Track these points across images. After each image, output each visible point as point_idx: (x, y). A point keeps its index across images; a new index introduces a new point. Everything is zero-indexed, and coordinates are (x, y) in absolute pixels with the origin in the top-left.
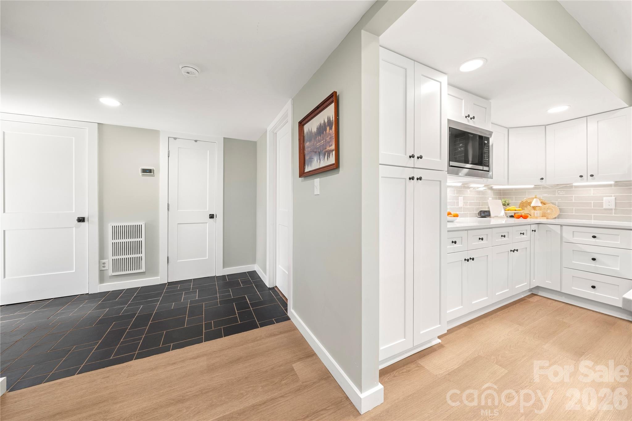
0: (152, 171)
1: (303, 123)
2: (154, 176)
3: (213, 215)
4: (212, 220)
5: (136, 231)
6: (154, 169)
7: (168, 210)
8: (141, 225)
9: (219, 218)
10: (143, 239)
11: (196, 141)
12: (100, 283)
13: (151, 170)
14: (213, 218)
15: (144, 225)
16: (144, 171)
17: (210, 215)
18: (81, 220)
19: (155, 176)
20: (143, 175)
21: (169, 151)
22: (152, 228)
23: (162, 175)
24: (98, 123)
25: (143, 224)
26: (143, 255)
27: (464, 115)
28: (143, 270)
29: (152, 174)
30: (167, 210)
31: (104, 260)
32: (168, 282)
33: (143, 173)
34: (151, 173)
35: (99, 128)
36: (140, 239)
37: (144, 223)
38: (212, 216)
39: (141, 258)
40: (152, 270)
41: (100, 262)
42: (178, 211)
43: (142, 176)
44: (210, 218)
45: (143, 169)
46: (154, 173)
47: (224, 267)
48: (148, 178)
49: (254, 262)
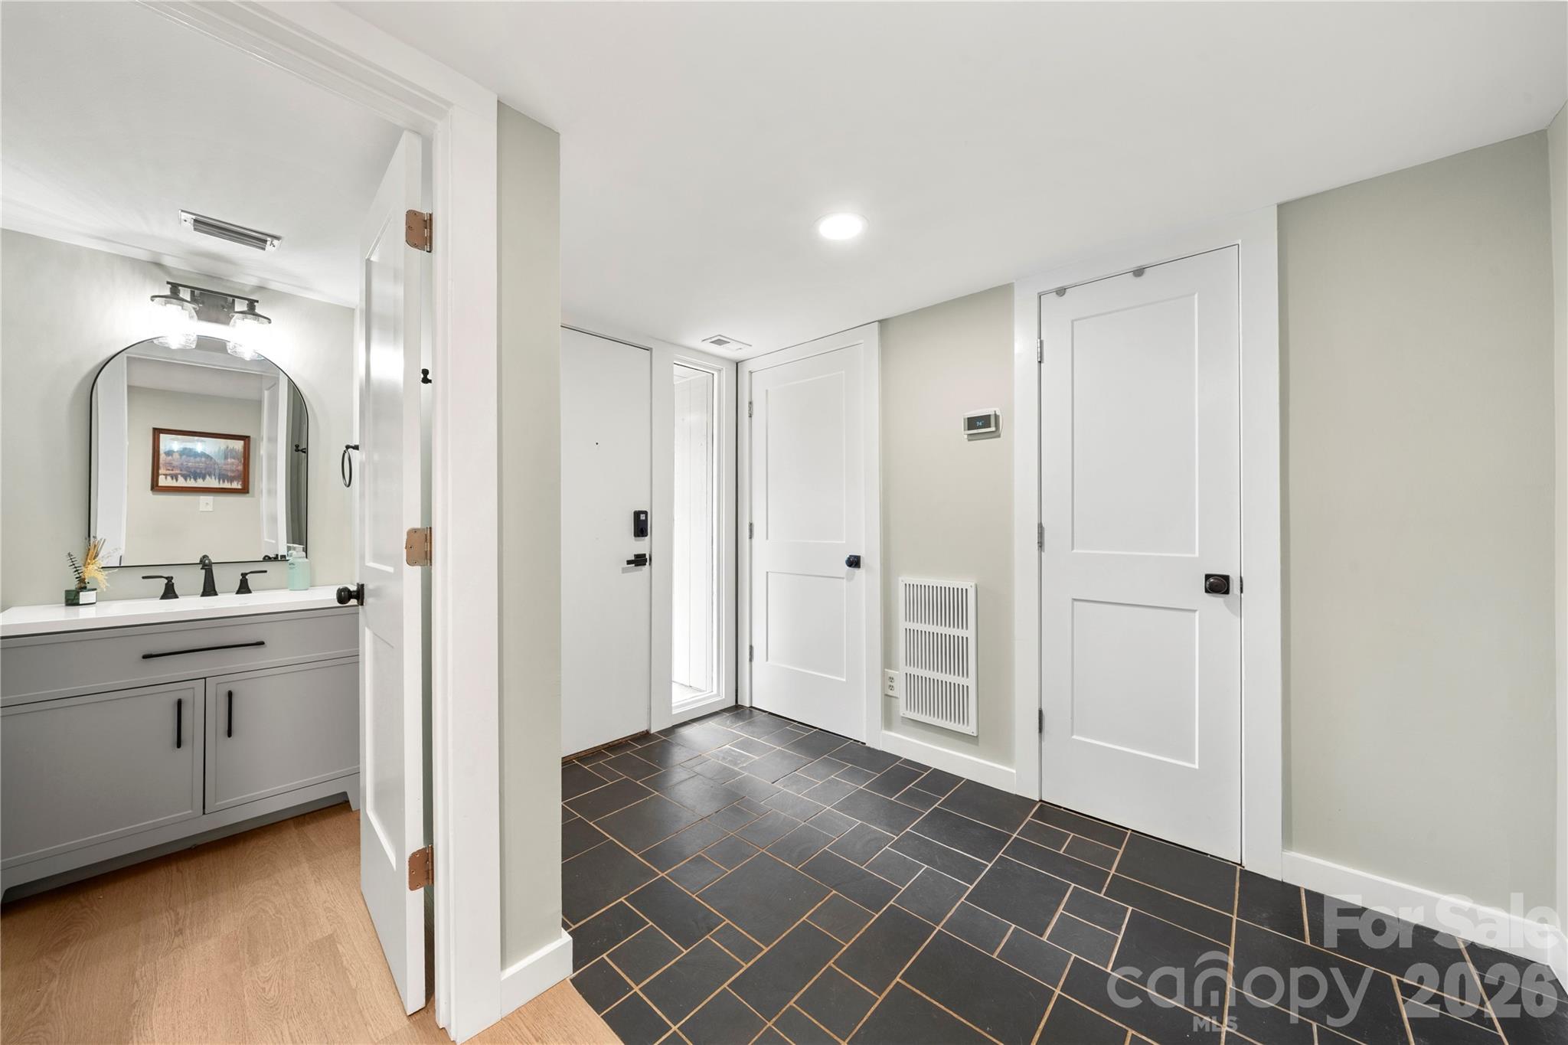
0: (993, 420)
2: (999, 436)
3: (1226, 578)
4: (1217, 600)
5: (954, 605)
6: (998, 413)
7: (1040, 546)
8: (966, 590)
10: (970, 634)
11: (1139, 272)
12: (885, 726)
13: (989, 416)
14: (1227, 592)
15: (973, 589)
16: (972, 423)
17: (1208, 577)
18: (854, 562)
19: (1002, 435)
20: (971, 437)
21: (1041, 344)
23: (1019, 429)
24: (879, 321)
25: (968, 584)
26: (972, 683)
28: (971, 728)
29: (993, 429)
30: (1036, 546)
31: (891, 669)
32: (1041, 801)
33: (969, 429)
34: (990, 426)
35: (881, 336)
36: (964, 633)
37: (973, 584)
38: (1218, 585)
39: (965, 691)
41: (884, 674)
42: (1075, 551)
43: (969, 440)
44: (1207, 591)
45: (968, 418)
46: (997, 426)
48: (984, 445)
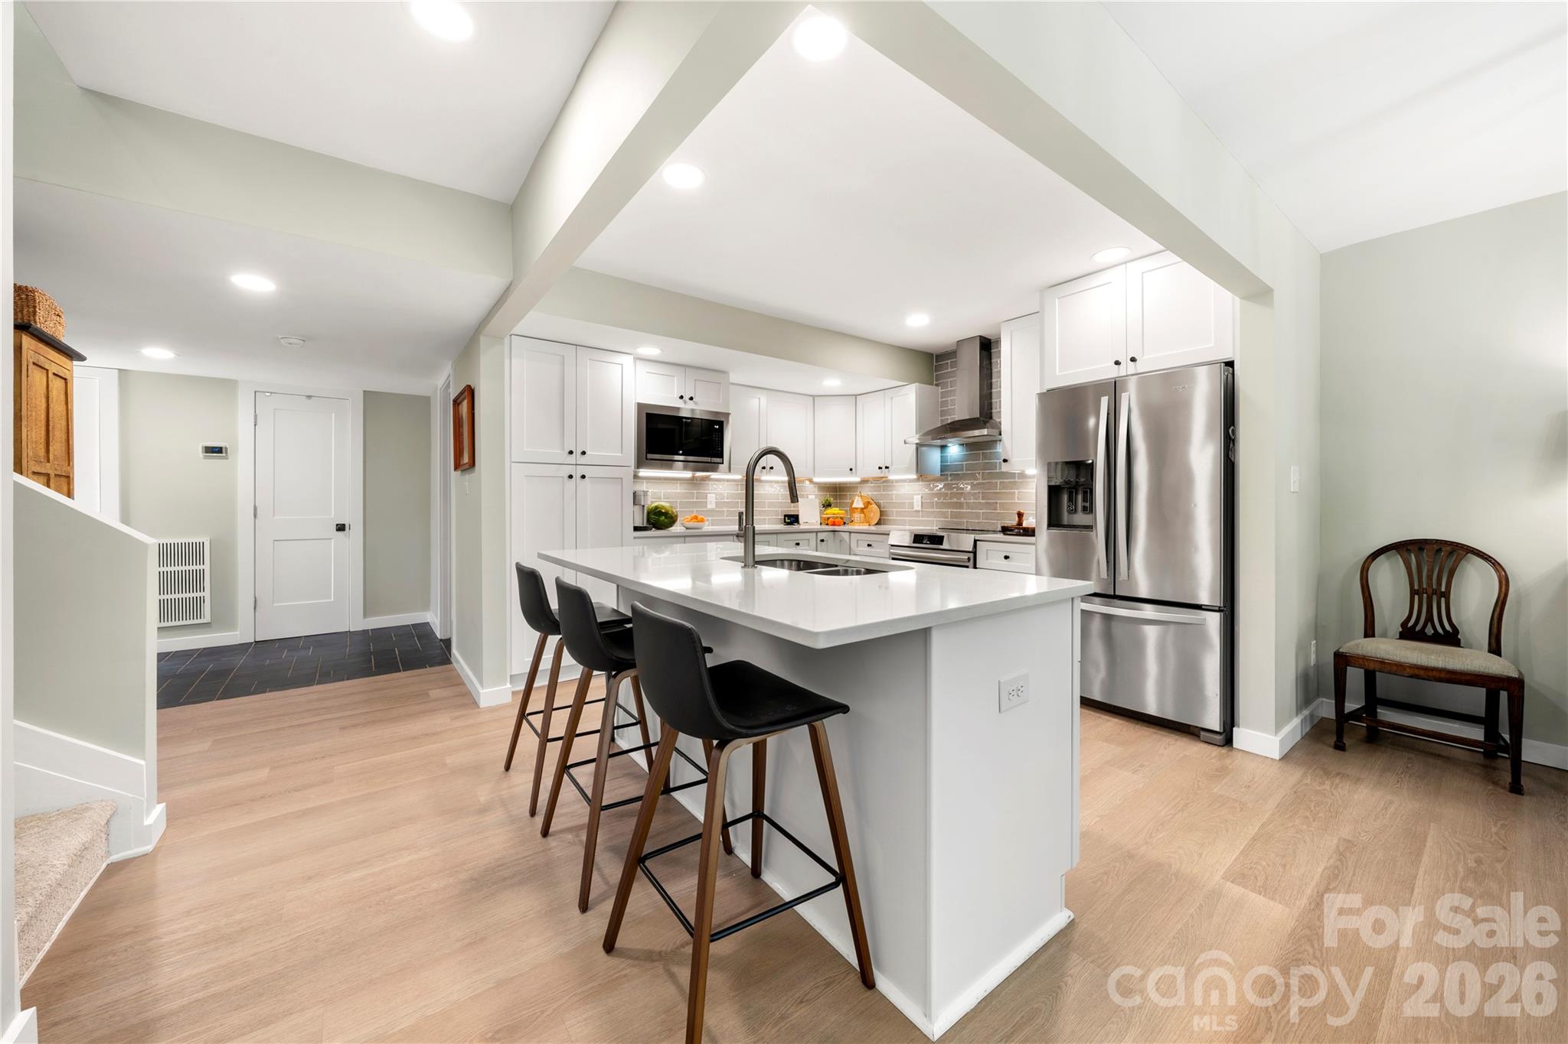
0: (224, 450)
1: (459, 401)
2: (227, 459)
3: (344, 525)
4: (341, 533)
5: (195, 552)
6: (227, 447)
7: (255, 517)
8: (203, 542)
9: (356, 532)
10: (207, 567)
11: (309, 397)
13: (222, 447)
14: (344, 530)
15: (208, 541)
16: (208, 450)
17: (337, 525)
19: (229, 458)
20: (205, 457)
21: (256, 416)
22: (224, 549)
23: (242, 456)
24: (119, 370)
25: (205, 540)
26: (207, 594)
27: (677, 395)
28: (207, 619)
29: (224, 455)
30: (252, 517)
32: (255, 641)
33: (206, 452)
34: (222, 453)
35: (120, 378)
36: (201, 567)
38: (341, 528)
39: (202, 600)
40: (224, 618)
42: (275, 517)
43: (204, 459)
44: (337, 530)
45: (205, 447)
46: (226, 453)
47: (365, 616)
48: (215, 463)
49: (426, 606)
